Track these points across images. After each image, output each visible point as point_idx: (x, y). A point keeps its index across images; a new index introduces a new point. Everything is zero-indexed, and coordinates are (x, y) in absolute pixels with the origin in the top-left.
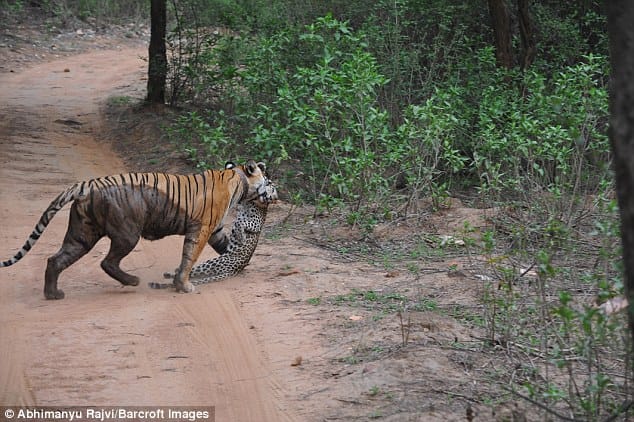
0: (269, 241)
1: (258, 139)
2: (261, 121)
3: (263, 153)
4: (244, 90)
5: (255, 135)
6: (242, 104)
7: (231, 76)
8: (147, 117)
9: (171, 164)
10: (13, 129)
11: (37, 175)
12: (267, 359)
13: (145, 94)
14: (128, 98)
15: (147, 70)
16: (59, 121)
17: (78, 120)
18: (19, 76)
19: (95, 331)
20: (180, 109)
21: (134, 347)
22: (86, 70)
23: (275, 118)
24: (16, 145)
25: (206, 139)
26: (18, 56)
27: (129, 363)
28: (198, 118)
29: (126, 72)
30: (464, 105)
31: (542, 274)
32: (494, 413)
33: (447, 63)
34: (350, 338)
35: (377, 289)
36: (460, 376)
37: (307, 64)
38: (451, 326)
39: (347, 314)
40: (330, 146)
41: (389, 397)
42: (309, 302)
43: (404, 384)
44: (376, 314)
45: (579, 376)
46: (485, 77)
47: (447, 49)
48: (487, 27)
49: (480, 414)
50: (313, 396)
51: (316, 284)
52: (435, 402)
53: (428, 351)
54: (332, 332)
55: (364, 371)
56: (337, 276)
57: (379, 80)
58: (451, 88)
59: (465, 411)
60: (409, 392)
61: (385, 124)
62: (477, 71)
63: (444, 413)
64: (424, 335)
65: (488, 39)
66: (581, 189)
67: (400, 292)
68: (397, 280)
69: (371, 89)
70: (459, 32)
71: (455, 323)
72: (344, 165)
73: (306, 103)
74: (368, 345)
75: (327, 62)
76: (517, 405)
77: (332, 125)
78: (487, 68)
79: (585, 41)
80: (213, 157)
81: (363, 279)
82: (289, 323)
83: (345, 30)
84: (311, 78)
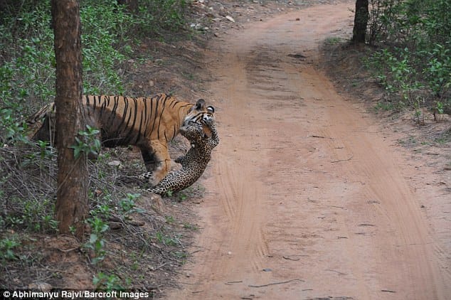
0: (438, 144)
1: (433, 69)
2: (436, 56)
3: (436, 80)
4: (424, 33)
5: (431, 66)
6: (422, 43)
7: (415, 23)
8: (352, 52)
9: (367, 86)
10: (259, 60)
11: (274, 93)
12: (433, 230)
13: (351, 36)
14: (339, 38)
15: (353, 19)
16: (290, 55)
17: (304, 54)
18: (265, 24)
19: (310, 203)
20: (376, 47)
21: (335, 216)
22: (311, 19)
23: (446, 54)
24: (261, 72)
25: (394, 69)
26: (266, 9)
27: (332, 227)
28: (388, 54)
29: (338, 21)
80: (398, 82)
82: (450, 205)
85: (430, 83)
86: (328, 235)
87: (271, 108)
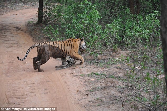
1: (67, 33)
2: (68, 28)
4: (64, 20)
5: (66, 31)
6: (63, 23)
7: (60, 16)
8: (38, 27)
9: (44, 39)
10: (2, 29)
11: (9, 42)
12: (69, 90)
13: (37, 21)
14: (33, 21)
15: (38, 14)
16: (14, 28)
17: (20, 27)
18: (4, 16)
19: (24, 83)
20: (47, 25)
21: (34, 87)
22: (22, 14)
23: (72, 27)
24: (3, 34)
25: (54, 33)
26: (4, 10)
27: (33, 91)
28: (51, 27)
29: (32, 15)
30: (122, 24)
31: (142, 68)
32: (129, 105)
33: (117, 13)
34: (91, 85)
35: (98, 72)
36: (120, 95)
37: (80, 13)
38: (118, 82)
39: (90, 79)
40: (86, 34)
41: (101, 101)
42: (80, 76)
43: (105, 97)
44: (98, 79)
45: (151, 95)
46: (127, 16)
47: (117, 9)
48: (128, 3)
49: (126, 105)
50: (81, 100)
51: (82, 71)
52: (113, 102)
53: (112, 88)
54: (87, 83)
55: (95, 94)
56: (88, 69)
57: (99, 17)
58: (118, 19)
59: (121, 104)
60: (107, 99)
61: (101, 29)
62: (125, 15)
63: (116, 105)
64: (111, 84)
65: (128, 6)
66: (152, 46)
67: (105, 73)
68: (104, 70)
69: (97, 20)
70: (120, 5)
71: (119, 81)
72: (90, 40)
73: (80, 23)
74: (96, 87)
75: (85, 12)
76: (135, 103)
77: (87, 29)
78: (128, 14)
79: (154, 7)
80: (55, 37)
81: (95, 70)
82: (75, 81)
83: (90, 4)
84: (81, 17)
85: (67, 37)
86: (32, 94)
87: (8, 47)
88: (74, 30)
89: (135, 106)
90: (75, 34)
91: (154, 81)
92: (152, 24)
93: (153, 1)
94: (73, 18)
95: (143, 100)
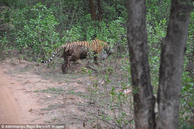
0: (21, 73)
1: (18, 41)
2: (19, 35)
3: (19, 45)
4: (13, 26)
5: (17, 40)
6: (12, 30)
7: (9, 21)
12: (21, 109)
23: (23, 35)
25: (1, 41)
30: (82, 32)
31: (106, 82)
32: (91, 125)
33: (77, 19)
34: (47, 102)
35: (56, 87)
36: (81, 113)
37: (33, 18)
38: (78, 99)
39: (46, 95)
40: (41, 43)
41: (59, 120)
42: (34, 92)
43: (64, 116)
44: (55, 95)
45: (116, 113)
46: (88, 23)
47: (77, 15)
48: (89, 8)
49: (87, 125)
50: (35, 121)
51: (37, 86)
52: (73, 122)
53: (71, 106)
54: (42, 101)
55: (52, 113)
56: (43, 84)
57: (56, 23)
58: (78, 26)
59: (83, 124)
60: (66, 119)
61: (58, 37)
62: (86, 21)
63: (76, 125)
64: (70, 101)
65: (89, 12)
66: (117, 57)
67: (63, 88)
68: (62, 85)
69: (54, 26)
70: (80, 9)
71: (80, 98)
72: (45, 49)
73: (33, 30)
74: (53, 104)
75: (40, 17)
76: (98, 122)
77: (41, 37)
78: (88, 21)
79: (117, 13)
80: (3, 47)
81: (51, 84)
82: (28, 98)
83: (45, 8)
84: (35, 22)
85: (17, 47)
88: (26, 38)
89: (97, 125)
90: (27, 43)
91: (120, 96)
92: (116, 32)
93: (116, 6)
94: (25, 25)
95: (107, 118)
